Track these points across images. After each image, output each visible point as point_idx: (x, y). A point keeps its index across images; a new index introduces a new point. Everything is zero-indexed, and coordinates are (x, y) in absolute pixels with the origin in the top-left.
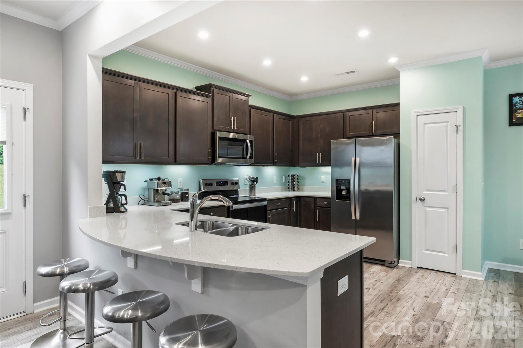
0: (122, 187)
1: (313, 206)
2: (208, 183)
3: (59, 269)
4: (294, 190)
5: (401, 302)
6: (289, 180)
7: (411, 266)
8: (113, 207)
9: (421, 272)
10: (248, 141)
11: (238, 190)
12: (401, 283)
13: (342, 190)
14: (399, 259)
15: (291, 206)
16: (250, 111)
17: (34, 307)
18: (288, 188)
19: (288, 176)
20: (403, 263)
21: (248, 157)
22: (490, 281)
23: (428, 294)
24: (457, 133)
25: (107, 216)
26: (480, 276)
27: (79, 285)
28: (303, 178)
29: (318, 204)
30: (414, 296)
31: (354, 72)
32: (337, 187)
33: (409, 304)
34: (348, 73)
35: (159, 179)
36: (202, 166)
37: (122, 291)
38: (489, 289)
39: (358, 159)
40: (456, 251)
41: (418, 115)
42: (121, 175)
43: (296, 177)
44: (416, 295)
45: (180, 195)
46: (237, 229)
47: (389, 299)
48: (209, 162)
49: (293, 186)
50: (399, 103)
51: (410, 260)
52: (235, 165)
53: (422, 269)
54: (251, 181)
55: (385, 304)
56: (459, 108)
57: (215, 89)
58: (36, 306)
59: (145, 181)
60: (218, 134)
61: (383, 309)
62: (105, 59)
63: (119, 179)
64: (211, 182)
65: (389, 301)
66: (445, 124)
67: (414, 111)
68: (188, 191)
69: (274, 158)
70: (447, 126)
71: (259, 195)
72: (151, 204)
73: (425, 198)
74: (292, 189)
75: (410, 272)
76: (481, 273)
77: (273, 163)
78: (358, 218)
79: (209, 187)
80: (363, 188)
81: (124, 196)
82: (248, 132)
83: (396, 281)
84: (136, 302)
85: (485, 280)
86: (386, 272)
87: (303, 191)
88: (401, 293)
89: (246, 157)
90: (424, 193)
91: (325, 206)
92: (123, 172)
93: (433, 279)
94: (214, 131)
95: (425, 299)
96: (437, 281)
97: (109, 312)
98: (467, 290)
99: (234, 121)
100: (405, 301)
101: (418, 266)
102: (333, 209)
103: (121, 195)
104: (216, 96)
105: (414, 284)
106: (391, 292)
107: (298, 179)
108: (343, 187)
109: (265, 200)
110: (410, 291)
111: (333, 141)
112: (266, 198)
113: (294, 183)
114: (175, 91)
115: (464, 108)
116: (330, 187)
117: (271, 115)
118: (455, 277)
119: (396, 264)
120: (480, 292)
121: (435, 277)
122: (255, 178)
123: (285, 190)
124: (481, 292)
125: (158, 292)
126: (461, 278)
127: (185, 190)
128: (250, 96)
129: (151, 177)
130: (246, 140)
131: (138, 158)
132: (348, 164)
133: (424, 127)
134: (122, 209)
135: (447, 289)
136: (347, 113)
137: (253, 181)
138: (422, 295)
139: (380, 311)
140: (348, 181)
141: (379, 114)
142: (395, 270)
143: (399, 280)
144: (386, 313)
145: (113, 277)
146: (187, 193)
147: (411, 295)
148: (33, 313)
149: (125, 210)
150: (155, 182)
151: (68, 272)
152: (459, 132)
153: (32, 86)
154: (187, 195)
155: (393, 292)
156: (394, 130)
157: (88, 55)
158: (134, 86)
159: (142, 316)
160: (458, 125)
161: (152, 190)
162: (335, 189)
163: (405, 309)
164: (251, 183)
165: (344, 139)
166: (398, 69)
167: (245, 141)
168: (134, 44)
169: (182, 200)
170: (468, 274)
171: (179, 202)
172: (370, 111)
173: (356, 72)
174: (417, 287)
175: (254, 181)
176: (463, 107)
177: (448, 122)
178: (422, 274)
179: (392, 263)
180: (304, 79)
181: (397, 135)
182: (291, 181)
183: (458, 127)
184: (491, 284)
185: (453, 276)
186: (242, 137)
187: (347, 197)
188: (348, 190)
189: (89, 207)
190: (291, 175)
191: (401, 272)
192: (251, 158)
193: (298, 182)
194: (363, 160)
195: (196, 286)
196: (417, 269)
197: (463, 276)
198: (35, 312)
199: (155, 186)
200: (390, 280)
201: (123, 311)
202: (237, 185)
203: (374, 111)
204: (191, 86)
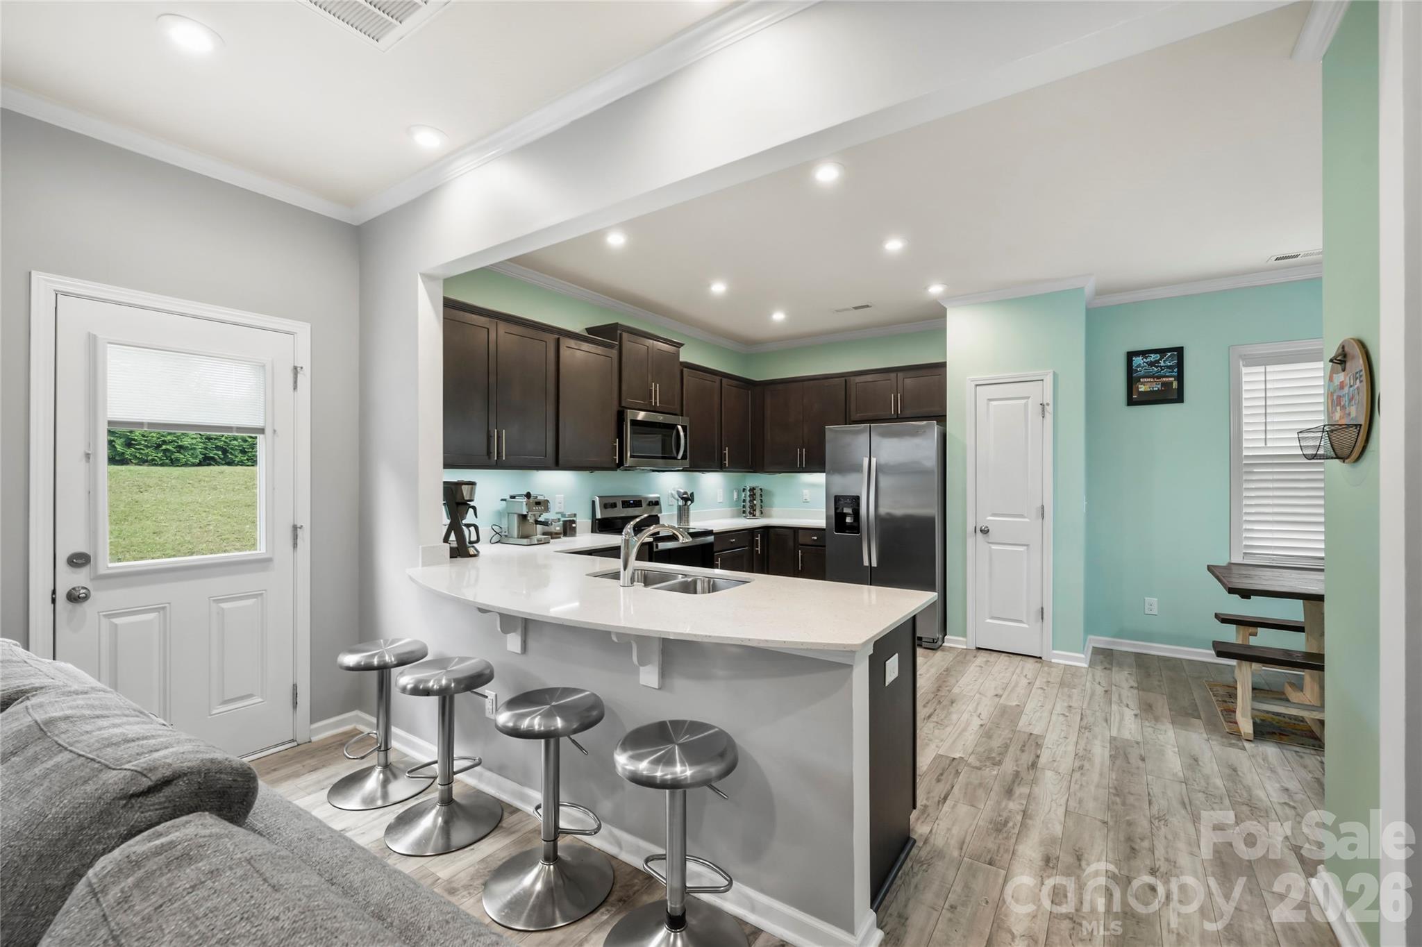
0: (471, 511)
1: (791, 543)
2: (608, 504)
3: (376, 657)
4: (754, 516)
5: (957, 705)
6: (745, 497)
7: (965, 647)
8: (457, 548)
9: (983, 657)
10: (679, 427)
11: (659, 515)
12: (952, 675)
13: (845, 515)
14: (946, 635)
15: (753, 543)
16: (682, 372)
17: (311, 731)
18: (744, 512)
19: (744, 490)
20: (951, 641)
21: (679, 457)
22: (1098, 668)
23: (1000, 692)
24: (1043, 417)
25: (451, 562)
26: (1080, 660)
27: (428, 681)
28: (770, 493)
29: (802, 540)
30: (978, 696)
31: (867, 306)
32: (836, 509)
33: (971, 708)
34: (856, 308)
35: (528, 495)
36: (597, 473)
37: (494, 693)
38: (1097, 681)
39: (874, 461)
40: (1042, 618)
41: (977, 385)
42: (469, 489)
43: (758, 492)
44: (980, 694)
45: (562, 525)
46: (695, 582)
47: (937, 702)
48: (613, 466)
49: (753, 507)
50: (946, 363)
51: (965, 635)
52: (654, 471)
53: (984, 651)
54: (682, 498)
55: (932, 710)
56: (1047, 375)
57: (624, 333)
58: (316, 728)
59: (502, 500)
60: (630, 415)
61: (929, 717)
62: (449, 282)
63: (467, 497)
64: (614, 501)
65: (937, 705)
66: (1023, 401)
67: (971, 377)
68: (574, 519)
69: (722, 458)
70: (1026, 405)
71: (696, 524)
72: (511, 541)
73: (990, 528)
74: (750, 513)
75: (963, 656)
76: (1082, 656)
77: (720, 467)
78: (874, 564)
79: (609, 510)
80: (883, 510)
81: (473, 527)
82: (678, 412)
83: (944, 671)
84: (548, 706)
85: (1090, 666)
86: (925, 657)
87: (769, 516)
88: (956, 690)
89: (675, 455)
90: (989, 520)
91: (814, 544)
92: (473, 484)
93: (1005, 667)
94: (622, 409)
95: (997, 699)
96: (1011, 669)
97: (508, 722)
98: (1062, 684)
99: (655, 391)
100: (963, 704)
101: (978, 646)
102: (830, 549)
103: (468, 526)
104: (627, 345)
105: (975, 676)
106: (938, 690)
107: (761, 495)
108: (847, 510)
109: (710, 533)
110: (970, 687)
111: (830, 429)
112: (712, 530)
113: (755, 502)
114: (557, 336)
115: (1054, 374)
116: (825, 510)
117: (718, 379)
118: (1040, 662)
119: (940, 643)
120: (1083, 686)
121: (1007, 663)
122: (689, 493)
123: (738, 516)
124: (1085, 685)
125: (582, 691)
126: (1050, 665)
127: (570, 516)
128: (682, 345)
129: (513, 494)
130: (676, 425)
131: (496, 459)
132: (857, 468)
133: (988, 404)
134: (472, 551)
135: (1029, 683)
136: (852, 378)
137: (686, 500)
138: (991, 693)
139: (925, 721)
140: (857, 499)
141: (908, 381)
142: (939, 654)
143: (947, 670)
144: (936, 724)
145: (486, 669)
146: (574, 522)
147: (972, 694)
148: (309, 742)
149: (476, 553)
150: (522, 502)
151: (395, 663)
152: (1047, 414)
153: (307, 326)
154: (574, 525)
155: (940, 689)
156: (936, 410)
157: (420, 274)
158: (488, 329)
159: (563, 728)
160: (1045, 403)
161: (516, 516)
162: (832, 513)
163: (966, 716)
164: (681, 503)
165: (846, 424)
166: (942, 304)
167: (674, 427)
168: (510, 260)
169: (565, 534)
170: (1060, 658)
171: (560, 538)
172: (893, 375)
173: (871, 307)
174: (980, 681)
175: (688, 499)
176: (1054, 372)
177: (1028, 398)
178: (985, 659)
179: (934, 641)
180: (779, 316)
181: (941, 419)
182: (748, 499)
183: (1046, 406)
184: (1099, 673)
185: (1037, 662)
186: (669, 419)
187: (855, 527)
188: (856, 514)
189: (422, 548)
190: (748, 489)
191: (950, 657)
192: (684, 457)
193: (762, 501)
194: (882, 461)
195: (649, 676)
196: (975, 651)
197: (1053, 661)
198: (314, 739)
199: (522, 509)
200: (933, 671)
201: (529, 718)
202: (657, 507)
203: (900, 375)
204: (578, 326)
